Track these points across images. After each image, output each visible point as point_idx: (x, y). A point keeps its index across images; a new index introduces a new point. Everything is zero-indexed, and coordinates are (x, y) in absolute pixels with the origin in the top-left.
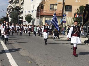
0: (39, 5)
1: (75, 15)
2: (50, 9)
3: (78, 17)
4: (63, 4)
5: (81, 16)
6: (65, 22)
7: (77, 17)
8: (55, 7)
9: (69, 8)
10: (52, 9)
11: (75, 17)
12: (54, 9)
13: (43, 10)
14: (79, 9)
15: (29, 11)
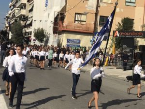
0: (58, 15)
2: (75, 20)
4: (96, 14)
5: (124, 35)
7: (117, 36)
10: (79, 21)
13: (63, 23)
14: (121, 23)
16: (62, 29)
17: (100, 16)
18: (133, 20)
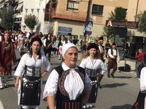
2: (67, 8)
3: (111, 26)
6: (90, 33)
8: (76, 6)
9: (98, 10)
10: (71, 9)
11: (108, 25)
12: (73, 9)
14: (114, 12)
16: (54, 16)
17: (94, 5)
18: (126, 10)
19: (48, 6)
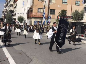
0: (29, 9)
1: (58, 17)
2: (38, 12)
4: (49, 8)
6: (50, 22)
7: (59, 19)
8: (42, 10)
9: (53, 12)
10: (40, 12)
12: (41, 12)
13: (32, 13)
14: (60, 12)
15: (21, 13)
16: (32, 16)
18: (66, 11)
19: (28, 11)
